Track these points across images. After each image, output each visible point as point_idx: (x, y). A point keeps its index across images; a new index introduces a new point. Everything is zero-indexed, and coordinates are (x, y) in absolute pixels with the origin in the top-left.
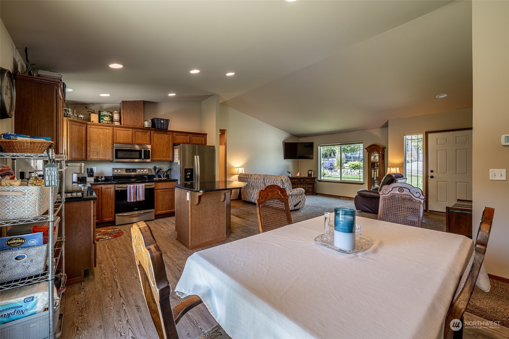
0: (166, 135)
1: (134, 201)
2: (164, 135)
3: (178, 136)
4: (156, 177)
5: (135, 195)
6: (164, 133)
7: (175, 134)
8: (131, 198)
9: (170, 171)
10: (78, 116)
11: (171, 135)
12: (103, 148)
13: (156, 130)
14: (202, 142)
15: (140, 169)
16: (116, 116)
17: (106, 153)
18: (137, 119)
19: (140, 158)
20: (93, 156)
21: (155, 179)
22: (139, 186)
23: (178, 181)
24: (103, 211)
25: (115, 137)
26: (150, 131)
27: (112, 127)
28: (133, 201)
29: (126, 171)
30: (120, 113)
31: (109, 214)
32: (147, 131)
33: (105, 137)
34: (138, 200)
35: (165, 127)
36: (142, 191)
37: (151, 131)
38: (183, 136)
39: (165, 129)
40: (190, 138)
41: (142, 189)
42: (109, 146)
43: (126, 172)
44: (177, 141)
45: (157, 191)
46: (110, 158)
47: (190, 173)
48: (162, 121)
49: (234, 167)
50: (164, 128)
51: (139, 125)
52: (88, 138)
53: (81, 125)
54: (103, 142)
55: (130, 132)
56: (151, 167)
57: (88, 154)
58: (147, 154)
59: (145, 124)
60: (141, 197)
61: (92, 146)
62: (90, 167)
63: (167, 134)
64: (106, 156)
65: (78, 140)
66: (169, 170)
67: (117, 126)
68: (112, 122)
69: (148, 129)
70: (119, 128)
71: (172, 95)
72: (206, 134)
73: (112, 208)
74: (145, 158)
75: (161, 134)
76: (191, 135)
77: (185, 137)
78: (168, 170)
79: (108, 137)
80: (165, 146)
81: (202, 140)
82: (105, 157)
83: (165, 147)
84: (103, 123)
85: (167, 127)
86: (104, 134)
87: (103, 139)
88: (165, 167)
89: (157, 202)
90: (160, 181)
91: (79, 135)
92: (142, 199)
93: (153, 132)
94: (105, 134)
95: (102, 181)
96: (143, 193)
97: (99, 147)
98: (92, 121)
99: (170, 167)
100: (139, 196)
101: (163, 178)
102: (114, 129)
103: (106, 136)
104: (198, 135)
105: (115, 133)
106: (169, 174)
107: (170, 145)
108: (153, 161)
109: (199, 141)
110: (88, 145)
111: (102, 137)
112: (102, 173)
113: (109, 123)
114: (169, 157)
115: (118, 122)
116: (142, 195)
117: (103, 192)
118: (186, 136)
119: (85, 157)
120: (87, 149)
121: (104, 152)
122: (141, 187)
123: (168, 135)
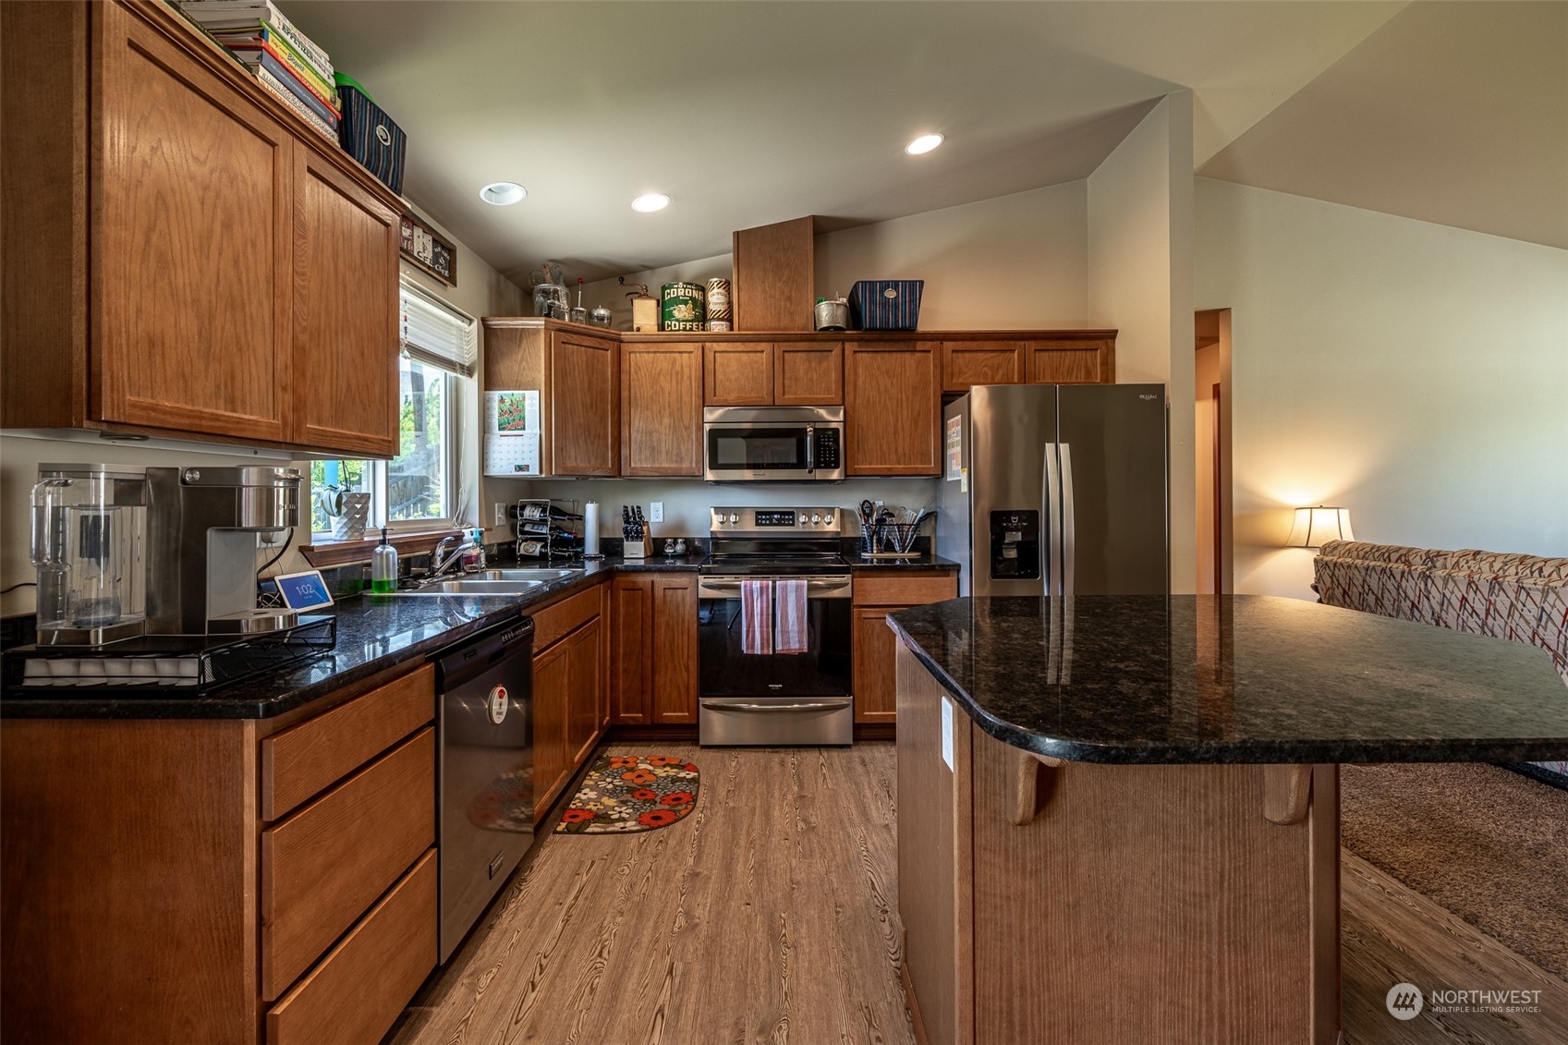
0: (907, 355)
1: (765, 652)
2: (899, 355)
3: (967, 355)
4: (872, 547)
5: (768, 627)
6: (902, 346)
7: (949, 345)
8: (754, 641)
9: (933, 522)
10: (590, 315)
11: (931, 355)
12: (670, 427)
13: (867, 337)
14: (1088, 373)
15: (808, 511)
16: (716, 299)
17: (682, 446)
18: (789, 298)
19: (801, 464)
20: (640, 461)
21: (866, 555)
22: (786, 586)
23: (962, 572)
24: (660, 680)
25: (709, 379)
26: (840, 344)
27: (700, 344)
28: (759, 653)
29: (757, 520)
30: (727, 285)
31: (679, 693)
32: (827, 346)
33: (677, 384)
34: (779, 648)
35: (904, 317)
36: (799, 609)
37: (847, 345)
38: (989, 355)
39: (904, 329)
40: (1023, 362)
41: (798, 599)
42: (691, 419)
43: (757, 524)
44: (961, 380)
45: (864, 616)
46: (694, 466)
47: (1018, 536)
48: (890, 294)
49: (1282, 509)
50: (897, 322)
51: (799, 324)
52: (625, 394)
53: (597, 345)
54: (669, 405)
55: (761, 357)
56: (851, 501)
57: (624, 452)
58: (827, 449)
59: (819, 314)
60: (794, 636)
61: (636, 424)
62: (632, 501)
63: (914, 351)
64: (682, 459)
65: (588, 401)
66: (927, 516)
67: (718, 339)
68: (703, 325)
69: (833, 333)
70: (723, 346)
71: (924, 144)
72: (1111, 335)
73: (687, 669)
74: (817, 465)
75: (886, 355)
76: (1032, 345)
77: (997, 359)
78: (922, 519)
79: (686, 383)
80: (905, 404)
81: (1086, 367)
82: (676, 461)
83: (905, 412)
84: (671, 330)
85: (914, 315)
86: (674, 373)
87: (669, 394)
88: (910, 506)
89: (862, 664)
90: (888, 568)
91: (590, 383)
92: (797, 646)
93: (855, 346)
94: (677, 373)
95: (676, 556)
96: (799, 619)
97: (656, 426)
98: (635, 327)
99: (934, 505)
100: (785, 632)
101: (903, 555)
102: (706, 351)
103: (682, 378)
104: (1068, 344)
105: (709, 366)
106: (929, 537)
107: (929, 399)
108: (851, 478)
109: (1070, 371)
110: (624, 418)
111: (667, 386)
112: (680, 526)
113: (691, 330)
114: (924, 457)
115: (722, 319)
116: (796, 628)
117: (656, 602)
118: (1005, 351)
119: (612, 465)
120: (622, 434)
121: (675, 444)
122: (793, 592)
123: (918, 355)
